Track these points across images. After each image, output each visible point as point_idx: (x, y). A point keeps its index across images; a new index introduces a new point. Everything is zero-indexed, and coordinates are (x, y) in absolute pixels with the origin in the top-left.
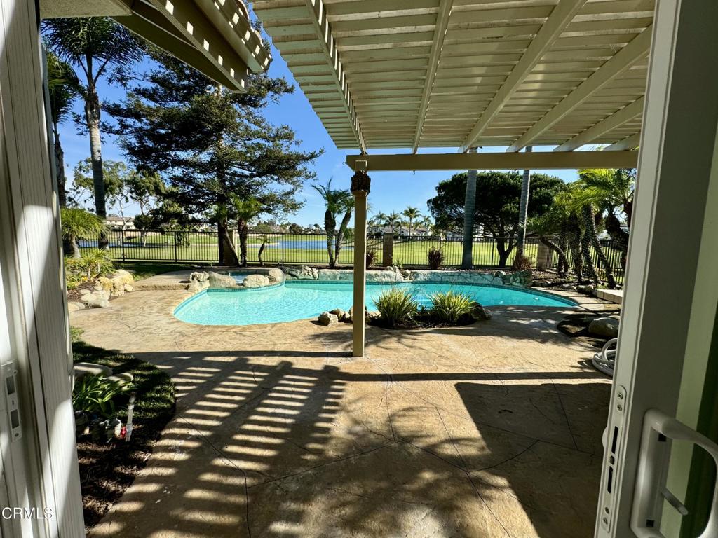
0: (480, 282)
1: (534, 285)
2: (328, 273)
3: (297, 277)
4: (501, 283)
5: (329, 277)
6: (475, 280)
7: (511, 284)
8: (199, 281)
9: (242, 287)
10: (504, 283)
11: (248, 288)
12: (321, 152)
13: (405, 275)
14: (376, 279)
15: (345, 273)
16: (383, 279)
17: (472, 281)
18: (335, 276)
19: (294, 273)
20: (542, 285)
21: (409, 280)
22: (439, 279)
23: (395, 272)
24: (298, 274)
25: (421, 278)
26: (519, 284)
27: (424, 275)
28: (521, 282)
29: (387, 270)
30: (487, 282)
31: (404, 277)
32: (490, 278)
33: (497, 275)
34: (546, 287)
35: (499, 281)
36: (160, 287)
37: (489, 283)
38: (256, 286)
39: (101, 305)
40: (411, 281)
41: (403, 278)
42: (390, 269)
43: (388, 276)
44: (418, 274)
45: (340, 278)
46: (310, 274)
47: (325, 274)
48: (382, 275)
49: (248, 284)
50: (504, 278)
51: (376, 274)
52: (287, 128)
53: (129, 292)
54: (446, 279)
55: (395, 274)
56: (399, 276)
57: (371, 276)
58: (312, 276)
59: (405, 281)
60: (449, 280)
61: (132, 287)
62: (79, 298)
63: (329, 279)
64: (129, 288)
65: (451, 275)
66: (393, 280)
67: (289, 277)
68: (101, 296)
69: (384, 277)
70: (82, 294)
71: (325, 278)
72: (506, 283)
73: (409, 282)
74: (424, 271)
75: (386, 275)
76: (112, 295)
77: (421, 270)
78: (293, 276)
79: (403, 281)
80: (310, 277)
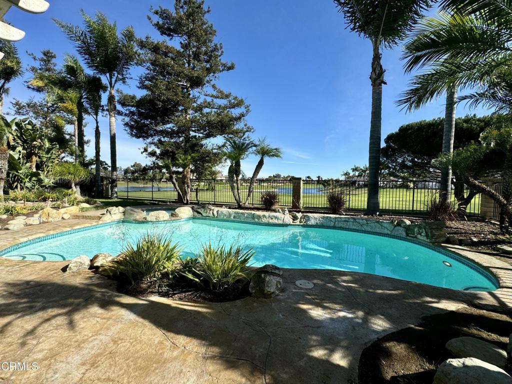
0: (378, 230)
1: (448, 241)
2: (225, 212)
3: (202, 214)
4: (404, 234)
5: (225, 215)
6: (372, 227)
7: (416, 237)
8: (110, 214)
9: (145, 221)
10: (407, 235)
13: (295, 218)
14: (264, 220)
15: (238, 213)
16: (271, 221)
17: (368, 229)
18: (230, 215)
19: (199, 210)
20: (460, 243)
21: (298, 223)
22: (332, 224)
23: (284, 214)
24: (202, 212)
25: (312, 222)
26: (425, 238)
27: (316, 219)
28: (427, 236)
29: (276, 212)
30: (386, 231)
31: (293, 220)
32: (390, 227)
33: (399, 225)
34: (466, 245)
35: (401, 231)
37: (389, 233)
38: (155, 220)
39: (10, 228)
40: (302, 224)
41: (291, 221)
42: (279, 212)
43: (276, 218)
44: (308, 217)
45: (234, 217)
46: (211, 212)
47: (222, 212)
48: (269, 216)
49: (149, 218)
50: (407, 228)
51: (264, 216)
53: (64, 219)
54: (340, 225)
55: (283, 216)
56: (288, 219)
57: (259, 217)
58: (212, 214)
59: (294, 224)
60: (342, 226)
61: (69, 216)
62: (7, 222)
63: (225, 217)
64: (66, 217)
65: (345, 221)
66: (280, 222)
67: (196, 214)
68: (32, 221)
69: (272, 219)
70: (14, 219)
71: (222, 217)
72: (409, 235)
73: (298, 225)
74: (316, 215)
75: (274, 216)
76: (46, 221)
77: (313, 214)
78: (199, 213)
79: (292, 223)
80: (210, 215)
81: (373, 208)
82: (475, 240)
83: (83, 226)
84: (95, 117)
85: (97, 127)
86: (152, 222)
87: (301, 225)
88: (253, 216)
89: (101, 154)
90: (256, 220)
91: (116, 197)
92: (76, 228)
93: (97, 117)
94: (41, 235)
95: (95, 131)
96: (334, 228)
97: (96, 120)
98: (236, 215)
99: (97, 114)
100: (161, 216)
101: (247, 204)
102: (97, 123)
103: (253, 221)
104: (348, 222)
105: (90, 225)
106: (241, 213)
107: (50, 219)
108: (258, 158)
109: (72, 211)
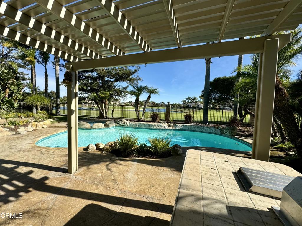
0: (208, 131)
1: (237, 135)
2: (133, 123)
3: (120, 125)
4: (220, 133)
5: (134, 125)
6: (206, 130)
7: (225, 134)
9: (91, 128)
10: (221, 133)
13: (170, 126)
14: (155, 127)
15: (141, 124)
16: (158, 127)
17: (204, 131)
18: (136, 125)
20: (242, 135)
21: (171, 128)
22: (188, 129)
23: (164, 124)
24: (120, 123)
25: (178, 128)
26: (228, 134)
27: (180, 126)
28: (229, 133)
29: (161, 123)
30: (212, 132)
31: (169, 127)
32: (214, 129)
33: (217, 128)
34: (244, 136)
35: (218, 131)
36: (57, 126)
37: (213, 132)
38: (97, 128)
40: (173, 129)
41: (168, 127)
42: (162, 123)
43: (161, 126)
44: (176, 125)
45: (139, 126)
46: (126, 123)
47: (132, 123)
48: (157, 125)
49: (94, 127)
50: (221, 130)
51: (155, 125)
53: (44, 128)
54: (191, 129)
55: (164, 125)
56: (166, 126)
57: (152, 126)
58: (126, 124)
60: (192, 129)
62: (17, 130)
63: (134, 126)
64: (45, 126)
65: (194, 127)
66: (163, 128)
67: (117, 124)
68: (28, 129)
69: (159, 126)
70: (19, 128)
71: (132, 126)
72: (222, 133)
73: (171, 129)
74: (180, 124)
75: (160, 125)
76: (35, 129)
77: (179, 124)
78: (118, 124)
79: (168, 129)
80: (125, 125)
81: (205, 121)
82: (247, 134)
84: (45, 65)
85: (46, 72)
88: (149, 126)
89: (48, 88)
90: (151, 127)
91: (60, 114)
93: (46, 66)
95: (45, 74)
96: (188, 130)
97: (46, 68)
98: (140, 125)
99: (46, 64)
100: (100, 126)
101: (142, 119)
102: (46, 69)
103: (149, 128)
106: (142, 124)
107: (37, 128)
108: (148, 95)
109: (47, 123)
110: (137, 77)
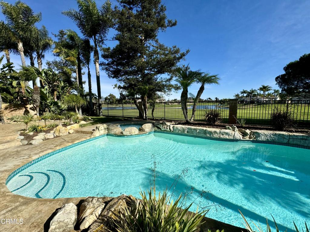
2: (179, 128)
3: (161, 129)
5: (180, 130)
8: (99, 130)
9: (121, 135)
11: (124, 136)
12: (188, 52)
13: (244, 134)
14: (216, 136)
15: (191, 129)
16: (222, 136)
18: (184, 130)
19: (159, 126)
21: (248, 139)
23: (234, 131)
24: (161, 127)
25: (263, 138)
27: (266, 135)
29: (226, 129)
31: (243, 136)
38: (129, 135)
39: (32, 143)
40: (252, 139)
41: (241, 137)
42: (229, 128)
43: (227, 134)
45: (188, 132)
46: (168, 128)
47: (177, 128)
48: (220, 132)
49: (125, 133)
51: (215, 132)
52: (175, 47)
53: (70, 133)
54: (295, 142)
55: (233, 133)
56: (238, 135)
57: (211, 133)
58: (169, 129)
59: (244, 139)
60: (299, 143)
61: (73, 131)
62: (33, 137)
63: (180, 132)
64: (71, 131)
66: (231, 138)
67: (156, 129)
68: (49, 136)
69: (223, 135)
70: (38, 135)
71: (177, 131)
73: (248, 141)
74: (266, 132)
75: (225, 133)
76: (58, 135)
77: (262, 131)
78: (159, 128)
79: (242, 139)
80: (167, 130)
83: (81, 141)
84: (87, 65)
85: (89, 72)
86: (126, 135)
87: (251, 141)
88: (205, 132)
89: (92, 88)
90: (208, 135)
91: (102, 115)
92: (75, 142)
93: (88, 66)
94: (50, 151)
95: (88, 74)
96: (288, 144)
97: (88, 68)
98: (189, 131)
99: (88, 64)
100: (133, 131)
102: (89, 69)
103: (205, 136)
104: (306, 140)
105: (85, 139)
106: (194, 129)
107: (61, 134)
109: (75, 127)
110: (183, 66)
